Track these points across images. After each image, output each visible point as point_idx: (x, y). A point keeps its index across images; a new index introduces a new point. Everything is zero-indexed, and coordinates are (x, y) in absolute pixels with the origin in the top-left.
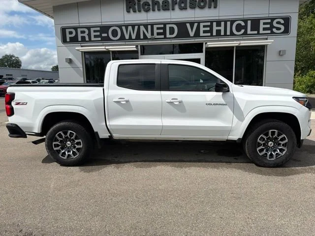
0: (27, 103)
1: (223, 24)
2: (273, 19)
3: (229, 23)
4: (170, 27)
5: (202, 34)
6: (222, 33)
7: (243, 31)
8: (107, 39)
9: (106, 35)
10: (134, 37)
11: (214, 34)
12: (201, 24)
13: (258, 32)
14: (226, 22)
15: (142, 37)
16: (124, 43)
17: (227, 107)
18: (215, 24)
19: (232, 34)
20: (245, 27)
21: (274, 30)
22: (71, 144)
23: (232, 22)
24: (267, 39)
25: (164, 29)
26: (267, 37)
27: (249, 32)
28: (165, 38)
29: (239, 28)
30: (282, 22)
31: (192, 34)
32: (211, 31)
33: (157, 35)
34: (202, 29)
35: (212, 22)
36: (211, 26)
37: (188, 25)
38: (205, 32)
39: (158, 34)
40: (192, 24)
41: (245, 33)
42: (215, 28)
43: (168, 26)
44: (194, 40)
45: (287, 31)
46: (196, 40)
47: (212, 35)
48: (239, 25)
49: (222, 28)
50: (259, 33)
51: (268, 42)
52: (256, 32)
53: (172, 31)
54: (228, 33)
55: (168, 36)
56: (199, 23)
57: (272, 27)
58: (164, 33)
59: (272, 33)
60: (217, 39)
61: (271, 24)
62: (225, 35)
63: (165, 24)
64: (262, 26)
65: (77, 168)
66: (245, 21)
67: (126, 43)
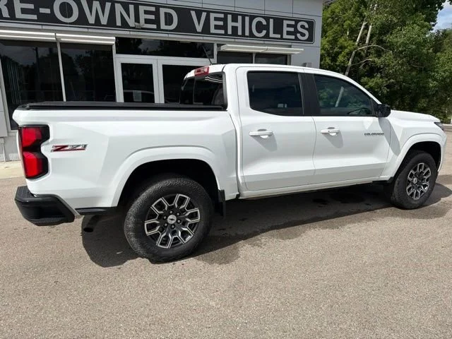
0: (85, 146)
1: (240, 18)
2: (297, 21)
3: (247, 19)
4: (166, 13)
5: (213, 30)
6: (240, 33)
7: (264, 32)
8: (51, 19)
9: (48, 11)
10: (104, 20)
11: (230, 32)
12: (211, 14)
13: (282, 36)
14: (244, 16)
15: (119, 23)
16: (86, 30)
17: (384, 137)
18: (230, 17)
19: (252, 35)
20: (267, 28)
21: (298, 35)
22: (175, 219)
23: (252, 18)
24: (290, 46)
25: (157, 13)
26: (290, 44)
27: (272, 35)
28: (159, 29)
29: (260, 27)
30: (307, 26)
31: (199, 28)
32: (225, 27)
33: (146, 23)
34: (213, 23)
35: (226, 14)
36: (225, 20)
37: (193, 13)
38: (217, 27)
39: (147, 21)
40: (199, 13)
41: (267, 36)
42: (230, 24)
43: (162, 11)
44: (201, 38)
45: (311, 39)
46: (205, 38)
47: (226, 34)
48: (259, 23)
49: (239, 25)
50: (282, 38)
51: (292, 51)
52: (279, 36)
53: (169, 20)
54: (247, 33)
55: (163, 26)
56: (208, 13)
57: (296, 32)
58: (157, 21)
59: (297, 39)
60: (233, 40)
61: (295, 26)
62: (243, 35)
63: (158, 7)
64: (285, 29)
65: (191, 262)
66: (267, 19)
67: (90, 30)
